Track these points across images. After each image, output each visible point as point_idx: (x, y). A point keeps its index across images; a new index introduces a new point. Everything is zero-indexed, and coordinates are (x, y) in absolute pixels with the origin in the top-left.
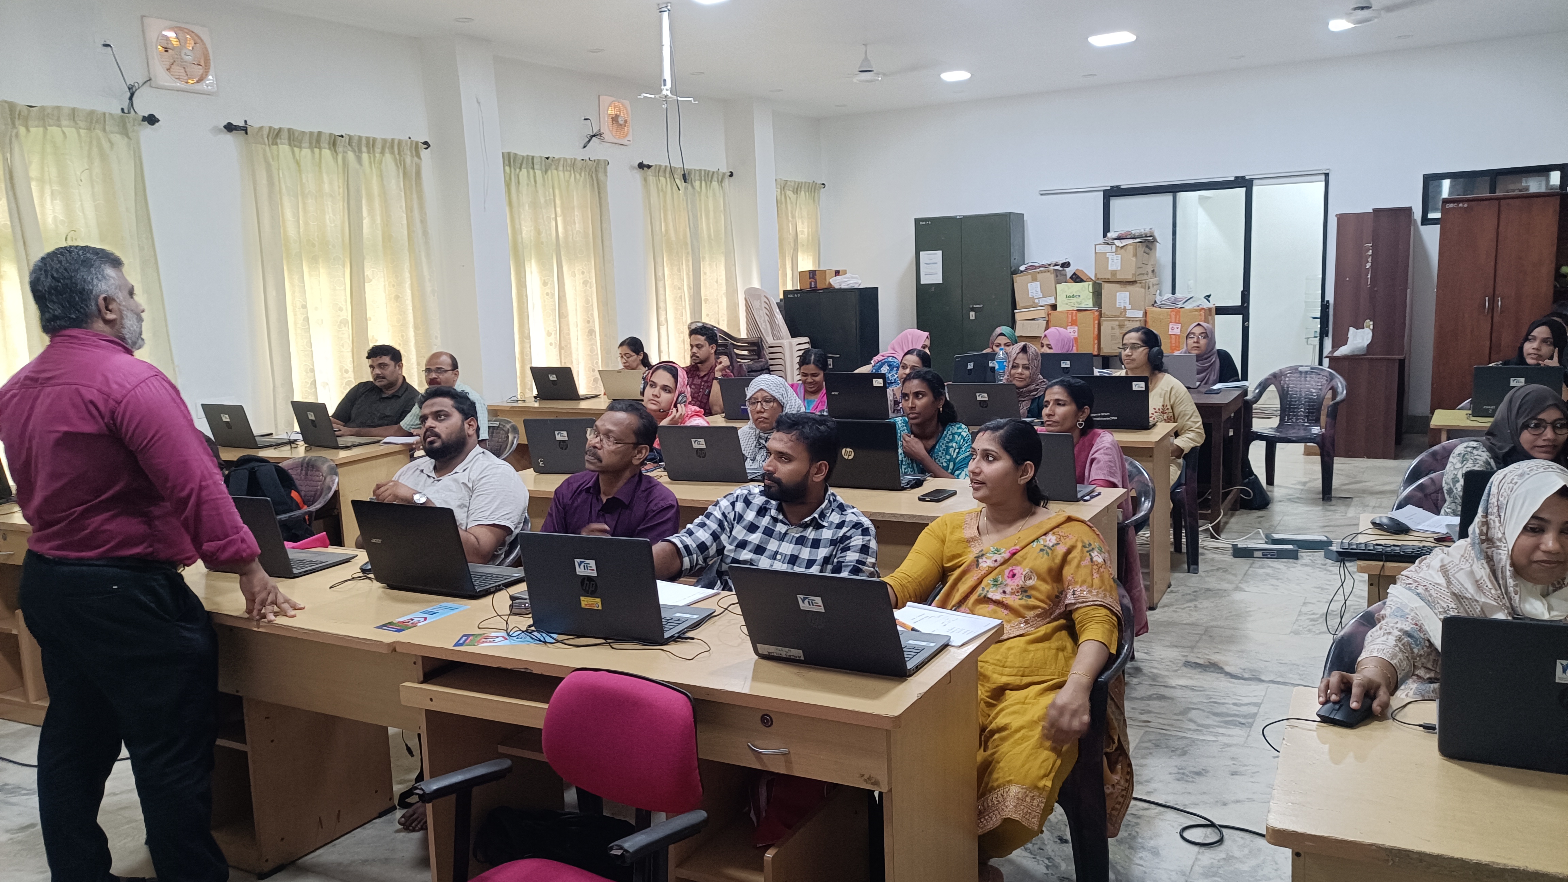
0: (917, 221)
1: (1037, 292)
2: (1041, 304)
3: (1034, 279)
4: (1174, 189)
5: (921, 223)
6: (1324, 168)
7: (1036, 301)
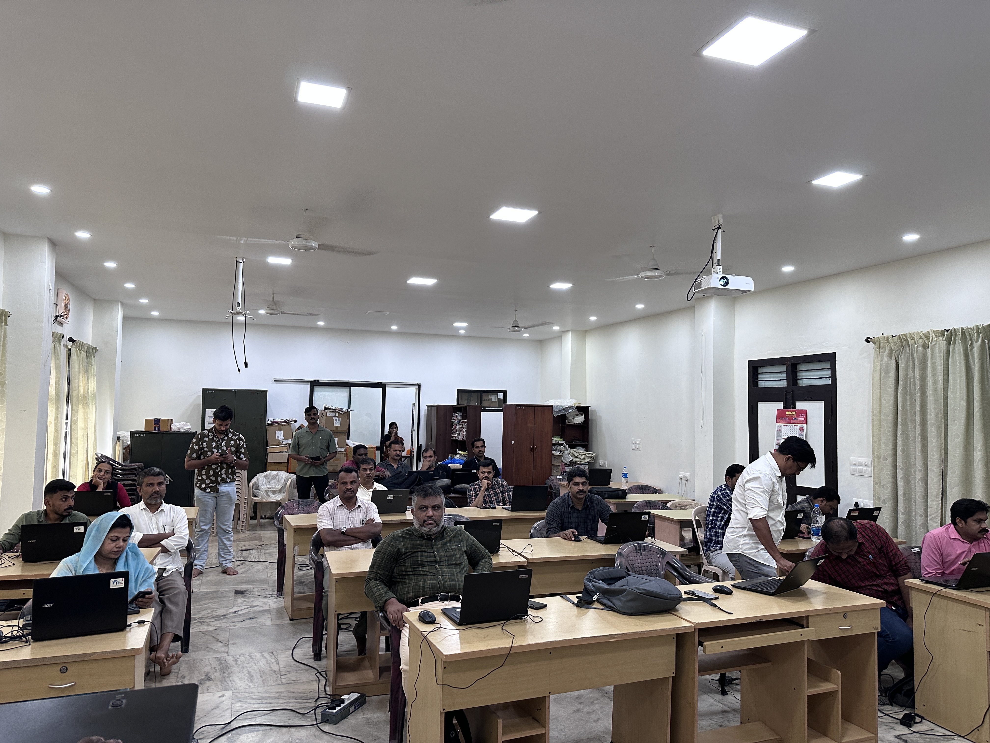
0: (204, 390)
1: (281, 436)
2: (284, 443)
3: (280, 429)
4: (349, 385)
5: (207, 392)
6: (418, 382)
7: (281, 442)
